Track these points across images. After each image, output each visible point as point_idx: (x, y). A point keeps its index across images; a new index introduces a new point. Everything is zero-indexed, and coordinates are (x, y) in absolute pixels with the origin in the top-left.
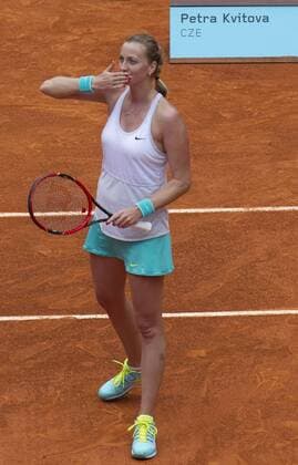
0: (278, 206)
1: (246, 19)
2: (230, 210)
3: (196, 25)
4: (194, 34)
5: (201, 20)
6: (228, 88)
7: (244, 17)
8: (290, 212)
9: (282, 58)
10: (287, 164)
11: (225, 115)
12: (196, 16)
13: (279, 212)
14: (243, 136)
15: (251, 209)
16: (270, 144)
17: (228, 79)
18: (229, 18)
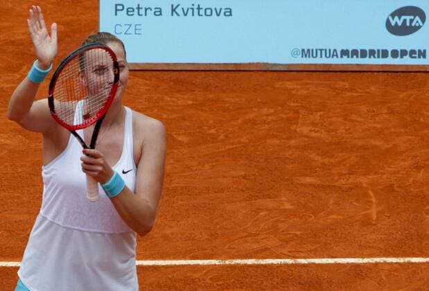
0: (263, 258)
1: (202, 12)
2: (200, 262)
3: (135, 19)
4: (132, 30)
5: (142, 12)
6: (180, 102)
7: (199, 8)
8: (279, 266)
9: (250, 64)
10: (270, 204)
11: (180, 138)
12: (135, 7)
13: (266, 266)
14: (207, 167)
15: (227, 262)
16: (244, 177)
17: (179, 91)
18: (179, 10)
